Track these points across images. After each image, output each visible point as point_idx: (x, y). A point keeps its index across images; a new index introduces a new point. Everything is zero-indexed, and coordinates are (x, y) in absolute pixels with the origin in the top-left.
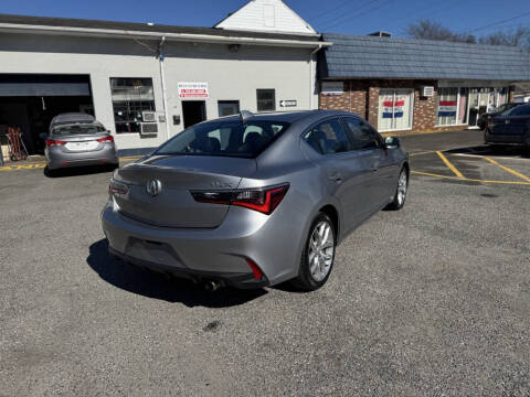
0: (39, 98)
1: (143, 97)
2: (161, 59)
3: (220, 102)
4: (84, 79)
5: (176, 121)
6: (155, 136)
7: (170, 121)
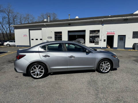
0: (76, 35)
1: (97, 35)
2: (103, 25)
3: (119, 36)
4: (84, 31)
5: (105, 41)
6: (98, 44)
7: (103, 40)
